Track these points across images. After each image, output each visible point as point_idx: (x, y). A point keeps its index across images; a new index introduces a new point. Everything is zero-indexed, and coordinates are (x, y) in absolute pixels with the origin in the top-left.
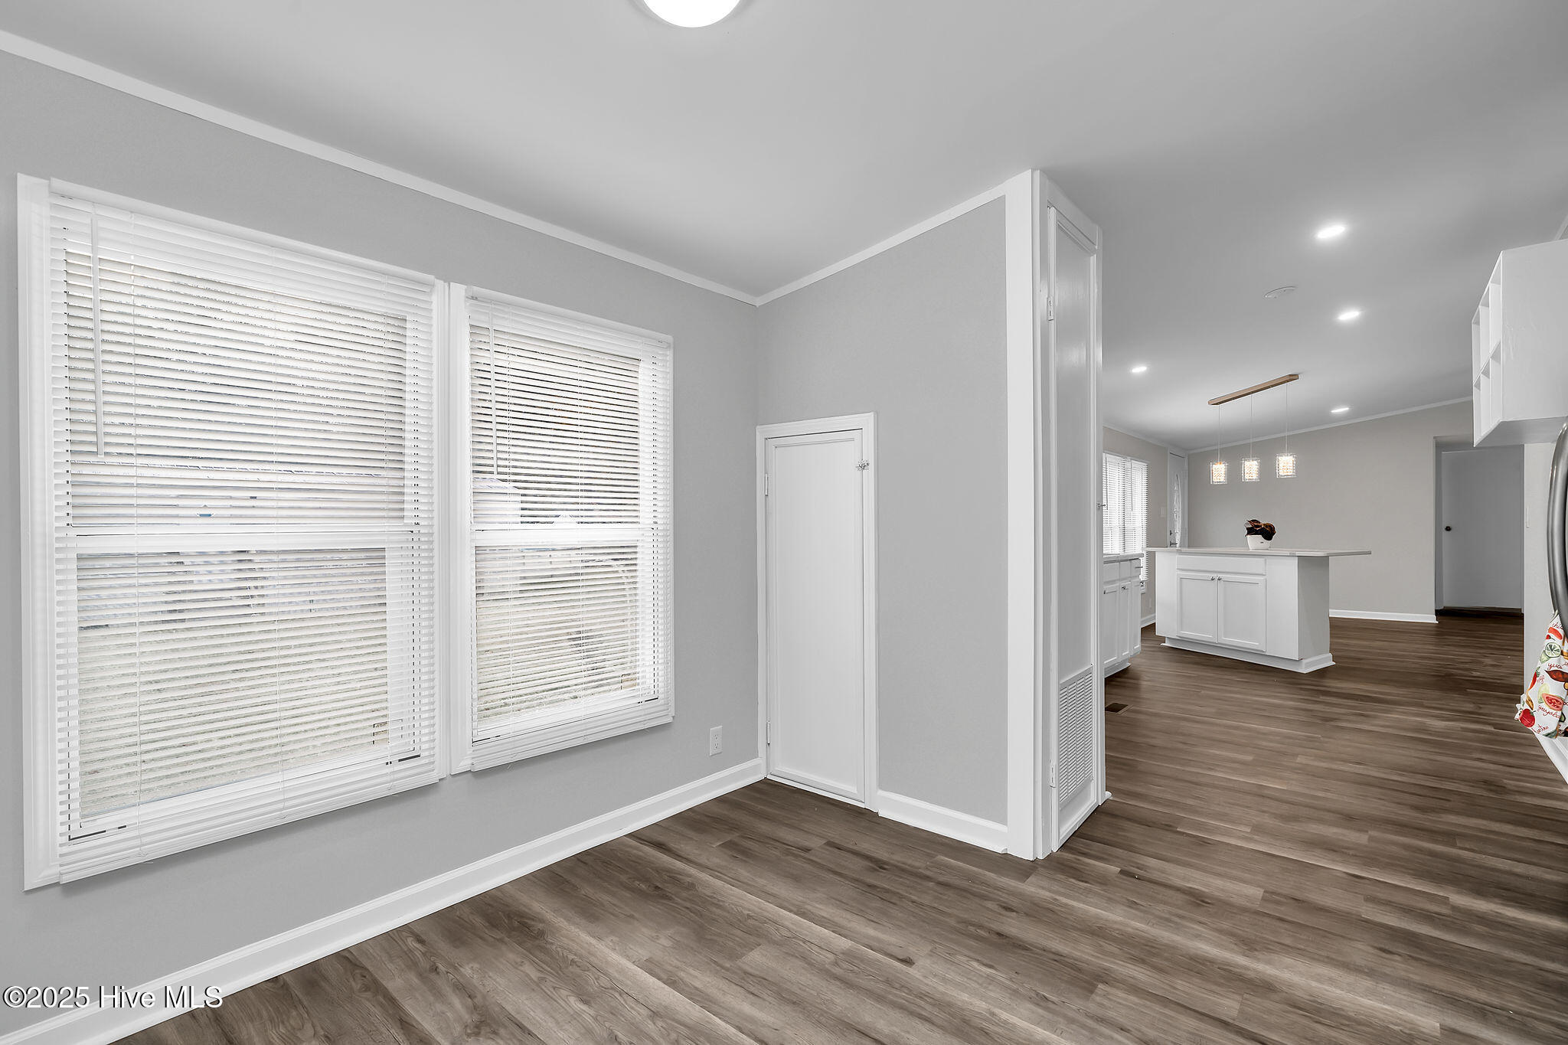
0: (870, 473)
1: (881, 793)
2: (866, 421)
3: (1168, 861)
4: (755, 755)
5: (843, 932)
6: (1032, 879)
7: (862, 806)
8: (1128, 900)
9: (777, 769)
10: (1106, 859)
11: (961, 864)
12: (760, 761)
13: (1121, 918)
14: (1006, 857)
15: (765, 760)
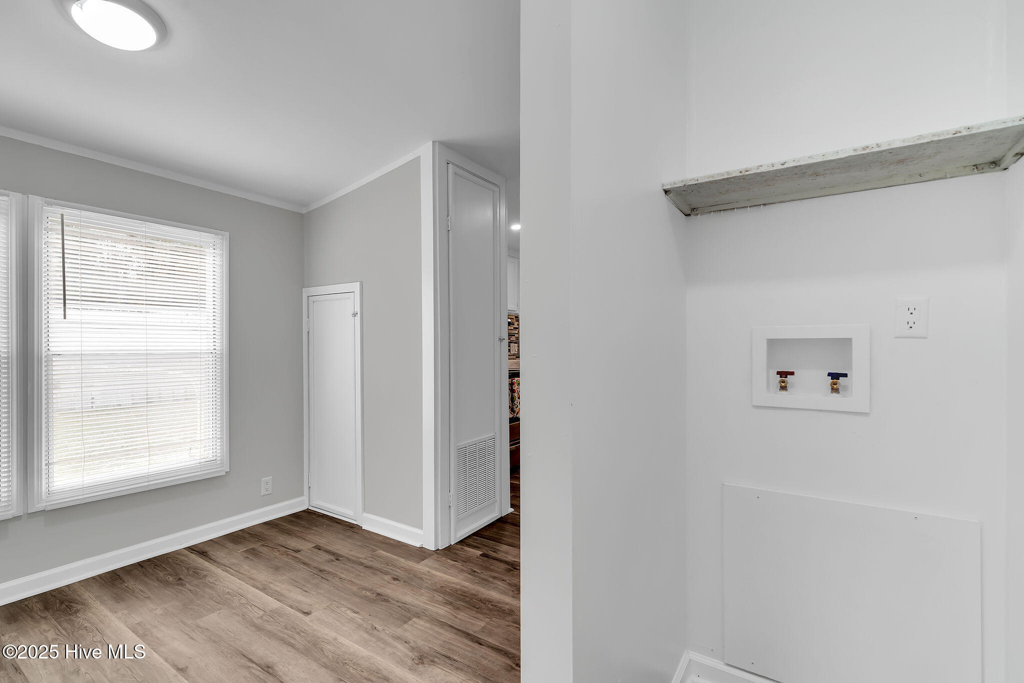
0: (358, 317)
1: (365, 515)
2: (356, 287)
3: (514, 547)
4: (302, 494)
5: (282, 598)
6: (426, 561)
7: (355, 523)
8: (472, 570)
9: (314, 502)
10: (480, 548)
11: (388, 554)
12: (305, 498)
13: (459, 581)
14: (421, 549)
15: (308, 498)
